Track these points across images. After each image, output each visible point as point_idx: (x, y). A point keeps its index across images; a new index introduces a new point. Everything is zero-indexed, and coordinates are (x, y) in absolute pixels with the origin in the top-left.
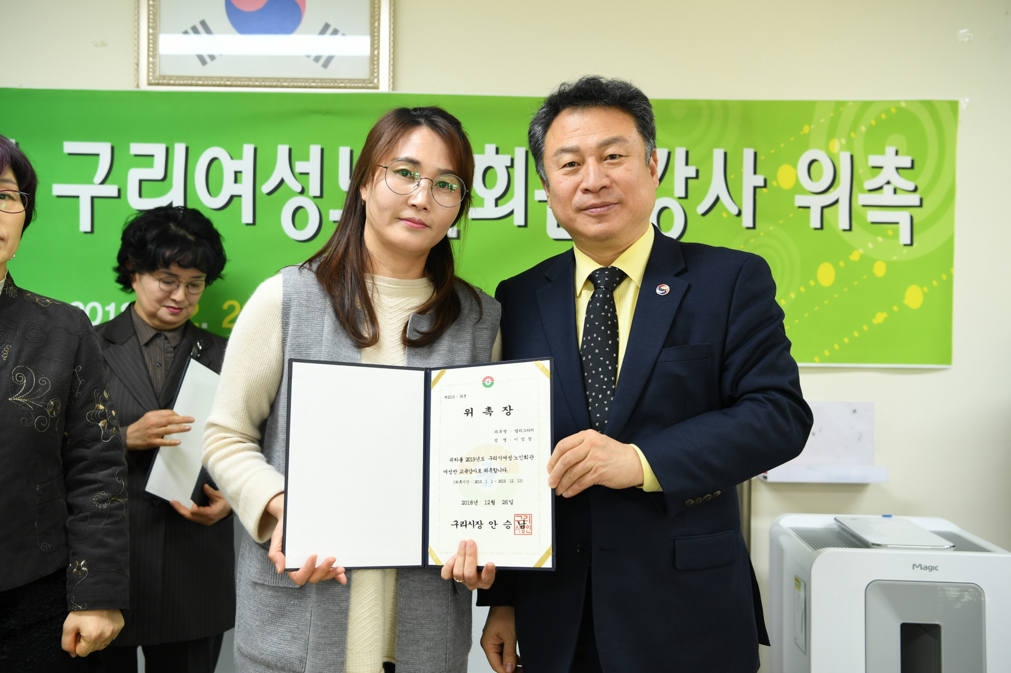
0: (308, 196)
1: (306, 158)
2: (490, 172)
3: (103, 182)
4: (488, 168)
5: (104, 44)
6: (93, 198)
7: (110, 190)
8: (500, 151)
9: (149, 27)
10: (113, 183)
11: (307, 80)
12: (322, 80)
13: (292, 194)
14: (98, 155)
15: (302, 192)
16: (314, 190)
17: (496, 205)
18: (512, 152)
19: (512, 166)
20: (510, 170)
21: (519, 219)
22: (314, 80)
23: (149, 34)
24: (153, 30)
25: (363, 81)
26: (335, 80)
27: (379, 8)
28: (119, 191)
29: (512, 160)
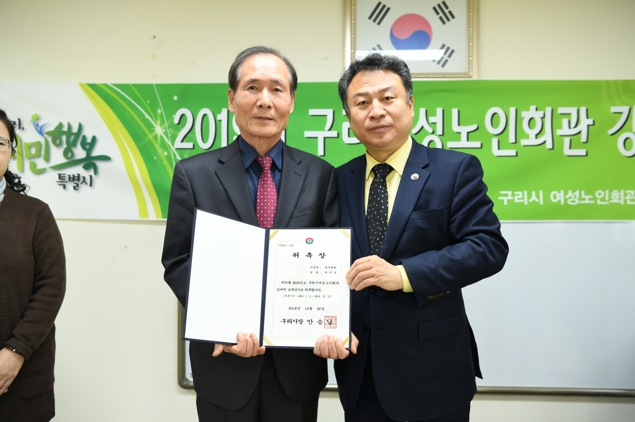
0: (436, 135)
1: (435, 115)
2: (532, 121)
3: (330, 130)
4: (531, 119)
5: (327, 59)
6: (325, 138)
7: (334, 134)
8: (538, 109)
9: (351, 49)
10: (335, 130)
11: (434, 74)
12: (442, 74)
13: (427, 134)
14: (326, 116)
15: (433, 133)
16: (439, 131)
17: (536, 138)
18: (544, 110)
19: (544, 117)
20: (543, 119)
21: (549, 145)
22: (438, 74)
23: (351, 53)
24: (354, 50)
25: (464, 74)
26: (449, 74)
27: (472, 35)
28: (338, 134)
29: (544, 114)
